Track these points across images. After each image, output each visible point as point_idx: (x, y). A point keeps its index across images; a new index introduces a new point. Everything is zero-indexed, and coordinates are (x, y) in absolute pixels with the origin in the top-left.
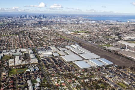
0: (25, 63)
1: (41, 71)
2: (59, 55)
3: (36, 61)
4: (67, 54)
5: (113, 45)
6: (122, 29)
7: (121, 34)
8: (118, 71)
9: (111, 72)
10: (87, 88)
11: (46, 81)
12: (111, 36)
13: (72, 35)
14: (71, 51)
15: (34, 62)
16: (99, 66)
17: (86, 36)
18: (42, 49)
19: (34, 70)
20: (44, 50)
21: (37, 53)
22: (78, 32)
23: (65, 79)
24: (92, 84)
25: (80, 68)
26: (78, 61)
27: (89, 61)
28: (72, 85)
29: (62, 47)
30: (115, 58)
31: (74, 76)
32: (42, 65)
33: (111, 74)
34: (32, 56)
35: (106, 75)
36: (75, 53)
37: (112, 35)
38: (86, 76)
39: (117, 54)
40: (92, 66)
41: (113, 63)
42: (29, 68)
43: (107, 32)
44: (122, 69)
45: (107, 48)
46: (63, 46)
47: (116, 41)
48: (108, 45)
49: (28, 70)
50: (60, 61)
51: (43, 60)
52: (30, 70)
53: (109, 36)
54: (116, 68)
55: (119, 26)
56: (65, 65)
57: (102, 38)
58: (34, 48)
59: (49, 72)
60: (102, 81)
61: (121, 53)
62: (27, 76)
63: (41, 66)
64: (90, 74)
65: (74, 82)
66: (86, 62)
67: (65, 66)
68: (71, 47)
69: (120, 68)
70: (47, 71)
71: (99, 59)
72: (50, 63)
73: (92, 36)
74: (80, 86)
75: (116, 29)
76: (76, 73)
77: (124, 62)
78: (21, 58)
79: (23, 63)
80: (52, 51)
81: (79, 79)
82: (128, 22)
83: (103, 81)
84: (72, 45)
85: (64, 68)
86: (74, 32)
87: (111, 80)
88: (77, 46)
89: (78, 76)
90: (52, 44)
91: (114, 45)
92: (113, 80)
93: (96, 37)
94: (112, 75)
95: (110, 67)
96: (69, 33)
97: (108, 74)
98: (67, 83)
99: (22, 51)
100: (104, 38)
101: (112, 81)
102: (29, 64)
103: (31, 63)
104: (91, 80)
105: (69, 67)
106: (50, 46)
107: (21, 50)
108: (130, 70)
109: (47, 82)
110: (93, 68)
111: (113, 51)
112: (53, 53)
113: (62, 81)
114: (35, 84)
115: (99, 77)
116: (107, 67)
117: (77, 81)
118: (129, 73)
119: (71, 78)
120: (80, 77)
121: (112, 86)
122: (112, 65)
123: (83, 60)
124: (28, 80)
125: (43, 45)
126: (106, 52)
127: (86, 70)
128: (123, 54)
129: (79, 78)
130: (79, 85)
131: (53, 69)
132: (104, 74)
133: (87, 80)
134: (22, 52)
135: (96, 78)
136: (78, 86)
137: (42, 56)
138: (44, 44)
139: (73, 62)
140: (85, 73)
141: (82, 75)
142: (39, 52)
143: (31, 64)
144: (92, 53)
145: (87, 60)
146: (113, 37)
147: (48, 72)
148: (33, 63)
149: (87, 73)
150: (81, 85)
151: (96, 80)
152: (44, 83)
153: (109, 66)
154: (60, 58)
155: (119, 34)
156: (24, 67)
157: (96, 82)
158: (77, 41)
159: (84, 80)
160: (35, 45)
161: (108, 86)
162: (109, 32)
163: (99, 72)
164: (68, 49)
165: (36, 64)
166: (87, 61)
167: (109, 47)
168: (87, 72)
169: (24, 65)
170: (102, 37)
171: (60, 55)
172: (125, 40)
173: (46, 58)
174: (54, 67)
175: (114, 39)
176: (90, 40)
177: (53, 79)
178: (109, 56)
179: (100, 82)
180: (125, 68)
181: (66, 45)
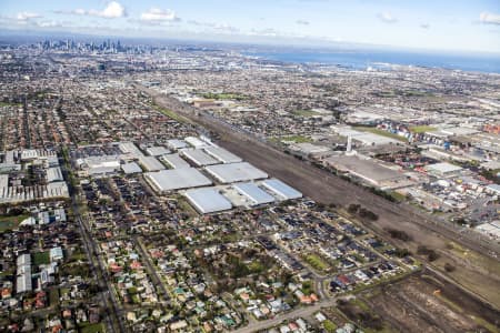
0: (23, 199)
1: (72, 222)
2: (140, 170)
3: (62, 190)
4: (168, 167)
5: (313, 138)
6: (349, 89)
7: (344, 104)
8: (314, 218)
9: (291, 222)
10: (208, 274)
11: (81, 256)
12: (313, 110)
13: (197, 105)
14: (183, 157)
15: (55, 195)
16: (258, 205)
17: (240, 108)
18: (90, 152)
19: (47, 221)
20: (97, 155)
21: (74, 164)
22: (216, 97)
23: (143, 246)
24: (227, 260)
25: (198, 212)
26: (195, 187)
27: (229, 189)
28: (163, 267)
29: (156, 145)
30: (310, 179)
31: (173, 237)
32: (81, 205)
33: (290, 228)
34: (52, 174)
35: (274, 232)
36: (193, 165)
37: (318, 107)
38: (211, 238)
39: (320, 167)
40: (237, 204)
41: (301, 195)
42: (35, 216)
43: (304, 97)
44: (325, 212)
45: (294, 147)
46: (160, 141)
47: (323, 126)
48: (299, 138)
49: (28, 221)
50: (142, 188)
51: (87, 188)
52: (37, 222)
53: (308, 109)
54: (309, 211)
55: (340, 81)
56: (152, 201)
57: (284, 116)
58: (65, 148)
59: (98, 225)
60: (259, 250)
61: (332, 163)
62: (20, 241)
63: (75, 205)
64: (224, 230)
65: (169, 256)
66: (221, 193)
67: (153, 204)
68: (184, 145)
69: (321, 207)
70: (90, 221)
71: (264, 183)
72: (107, 197)
73: (256, 109)
74: (187, 269)
75: (332, 89)
76: (184, 227)
77: (334, 192)
78: (14, 182)
79: (18, 198)
80: (123, 157)
81: (188, 247)
82: (370, 69)
83: (262, 250)
84: (190, 139)
85: (147, 212)
86: (205, 97)
87: (286, 247)
88: (203, 141)
89: (187, 238)
90: (127, 135)
91: (315, 137)
92: (291, 247)
93: (266, 112)
94: (292, 233)
95: (291, 208)
96: (189, 99)
97: (280, 227)
98: (147, 260)
99: (23, 157)
100: (290, 117)
101: (289, 251)
102: (35, 202)
103: (45, 196)
104: (223, 248)
105: (165, 207)
106: (118, 140)
107: (19, 155)
108: (349, 215)
109: (83, 260)
110: (238, 212)
111: (310, 156)
112: (122, 162)
113: (133, 256)
114: (41, 266)
115: (252, 239)
116: (281, 207)
117: (180, 254)
118: (342, 223)
119: (162, 245)
120: (193, 239)
121: (286, 265)
122: (298, 200)
123: (213, 185)
124: (20, 253)
125: (97, 138)
126: (288, 159)
127: (215, 218)
128: (336, 166)
129: (188, 242)
130: (185, 265)
131: (111, 215)
132: (268, 228)
133: (213, 249)
135: (240, 244)
136: (179, 268)
137: (87, 173)
138: (102, 136)
139: (182, 193)
140: (210, 228)
141: (201, 232)
142: (79, 162)
143: (45, 201)
144: (246, 164)
145: (226, 184)
146: (318, 113)
147: (94, 226)
148: (51, 196)
149: (216, 227)
150: (189, 266)
151: (240, 250)
152: (72, 265)
153: (289, 202)
154: (142, 182)
155: (336, 106)
156: (18, 211)
157: (239, 255)
158: (207, 126)
159: (201, 251)
160: (71, 139)
161: (275, 266)
162: (310, 98)
163: (254, 223)
164: (173, 152)
165: (61, 199)
166: (224, 188)
167: (300, 145)
168: (216, 223)
169: (19, 204)
170: (286, 113)
171: (144, 170)
172: (349, 124)
173: (98, 181)
174: (117, 209)
175: (320, 119)
176: (249, 124)
177: (105, 247)
178: (295, 172)
179: (251, 254)
180: (333, 209)
181: (171, 138)
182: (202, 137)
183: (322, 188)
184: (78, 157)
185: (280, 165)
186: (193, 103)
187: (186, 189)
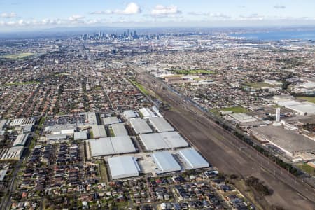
1: (6, 182)
2: (86, 137)
5: (251, 108)
6: (309, 61)
7: (297, 75)
8: (208, 189)
9: (184, 192)
12: (265, 82)
13: (167, 80)
14: (127, 126)
15: (9, 158)
16: (164, 173)
17: (201, 82)
18: (61, 121)
20: (63, 124)
21: (42, 130)
22: (187, 73)
23: (44, 208)
25: (109, 178)
26: (121, 154)
27: (148, 156)
29: (113, 115)
33: (180, 199)
34: (19, 140)
35: (162, 202)
36: (131, 133)
37: (271, 79)
38: (104, 204)
39: (240, 137)
40: (146, 170)
41: (207, 165)
43: (263, 70)
44: (223, 184)
45: (228, 117)
46: (118, 112)
47: (267, 97)
48: (238, 109)
51: (37, 152)
54: (208, 180)
55: (305, 54)
57: (235, 88)
58: (45, 117)
59: (23, 186)
61: (255, 134)
64: (120, 196)
66: (138, 160)
67: (77, 168)
68: (136, 115)
69: (221, 178)
70: (20, 182)
71: (181, 152)
72: (46, 161)
73: (214, 83)
75: (294, 62)
76: (88, 191)
86: (178, 73)
88: (153, 111)
89: (84, 203)
90: (97, 106)
91: (253, 108)
95: (192, 177)
96: (163, 75)
97: (171, 197)
99: (11, 124)
100: (240, 89)
103: (3, 158)
105: (85, 172)
106: (87, 111)
107: (10, 122)
108: (246, 187)
110: (142, 179)
111: (239, 125)
112: (77, 130)
118: (234, 197)
122: (203, 170)
123: (138, 152)
125: (73, 109)
126: (216, 128)
127: (119, 184)
128: (258, 136)
129: (82, 207)
131: (38, 177)
132: (160, 197)
134: (8, 128)
137: (46, 138)
138: (77, 107)
139: (107, 158)
140: (109, 194)
141: (99, 197)
142: (47, 129)
144: (177, 134)
145: (149, 151)
146: (267, 85)
147: (19, 186)
148: (6, 158)
153: (194, 172)
154: (82, 148)
155: (289, 77)
158: (164, 99)
160: (54, 110)
162: (268, 71)
163: (150, 191)
164: (123, 121)
165: (12, 161)
166: (144, 155)
167: (235, 115)
168: (117, 189)
170: (238, 86)
171: (89, 136)
173: (49, 146)
174: (46, 172)
175: (267, 91)
176: (200, 96)
177: (14, 207)
178: (216, 141)
180: (233, 180)
181: (129, 108)
182: (154, 108)
183: (232, 158)
184: (49, 125)
185: (205, 134)
186: (164, 79)
187: (113, 155)
